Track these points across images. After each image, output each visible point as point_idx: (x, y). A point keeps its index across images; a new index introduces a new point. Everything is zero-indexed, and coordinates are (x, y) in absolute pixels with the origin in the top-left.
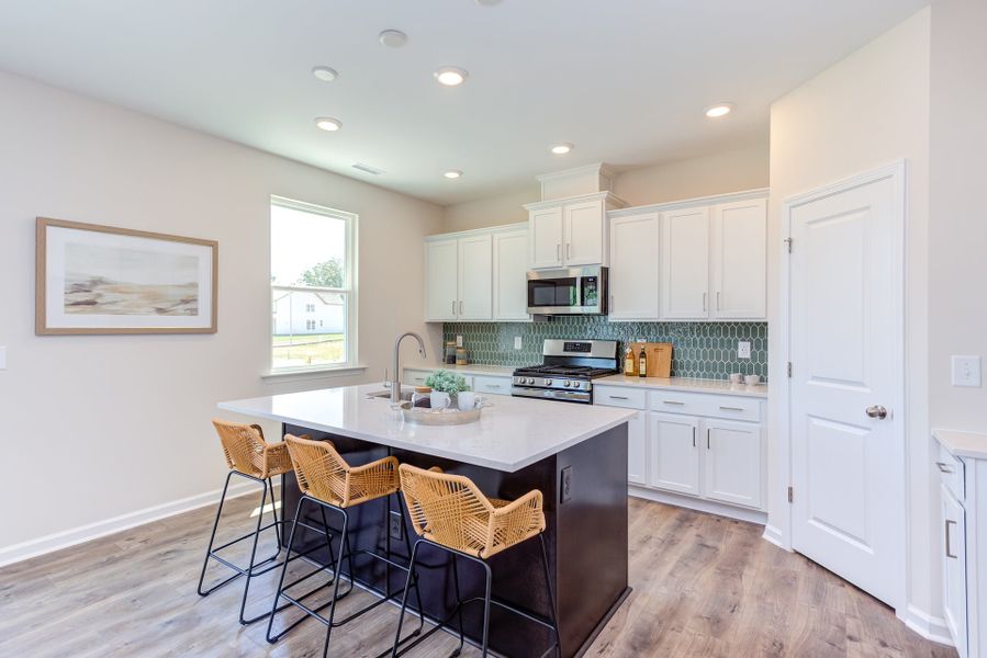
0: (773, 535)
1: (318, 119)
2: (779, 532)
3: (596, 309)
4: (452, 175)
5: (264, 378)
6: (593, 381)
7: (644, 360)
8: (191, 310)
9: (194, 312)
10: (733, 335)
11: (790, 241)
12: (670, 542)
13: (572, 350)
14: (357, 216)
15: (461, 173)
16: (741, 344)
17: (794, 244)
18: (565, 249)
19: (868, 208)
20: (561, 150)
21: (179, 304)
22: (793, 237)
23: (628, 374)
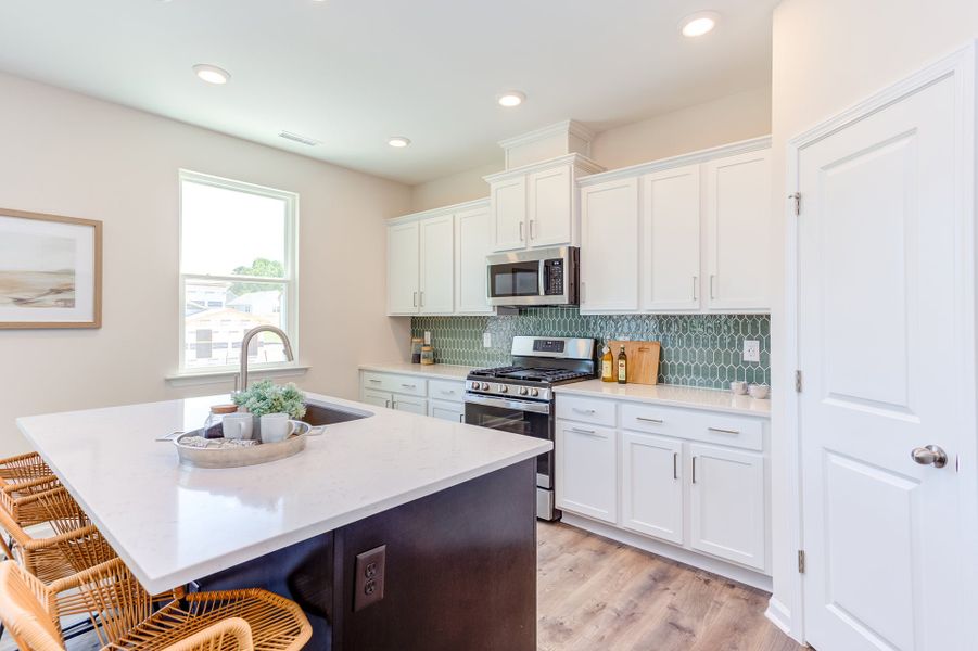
0: (778, 613)
1: (198, 67)
2: (786, 612)
3: (564, 299)
4: (398, 144)
5: (168, 380)
6: (554, 389)
7: (623, 362)
8: (65, 301)
9: (70, 303)
10: (737, 332)
11: (798, 198)
12: (629, 617)
13: (544, 350)
14: (297, 195)
15: (408, 142)
16: (746, 343)
17: (804, 202)
18: (529, 227)
19: (913, 131)
20: (510, 101)
21: (47, 294)
22: (802, 191)
23: (605, 380)
